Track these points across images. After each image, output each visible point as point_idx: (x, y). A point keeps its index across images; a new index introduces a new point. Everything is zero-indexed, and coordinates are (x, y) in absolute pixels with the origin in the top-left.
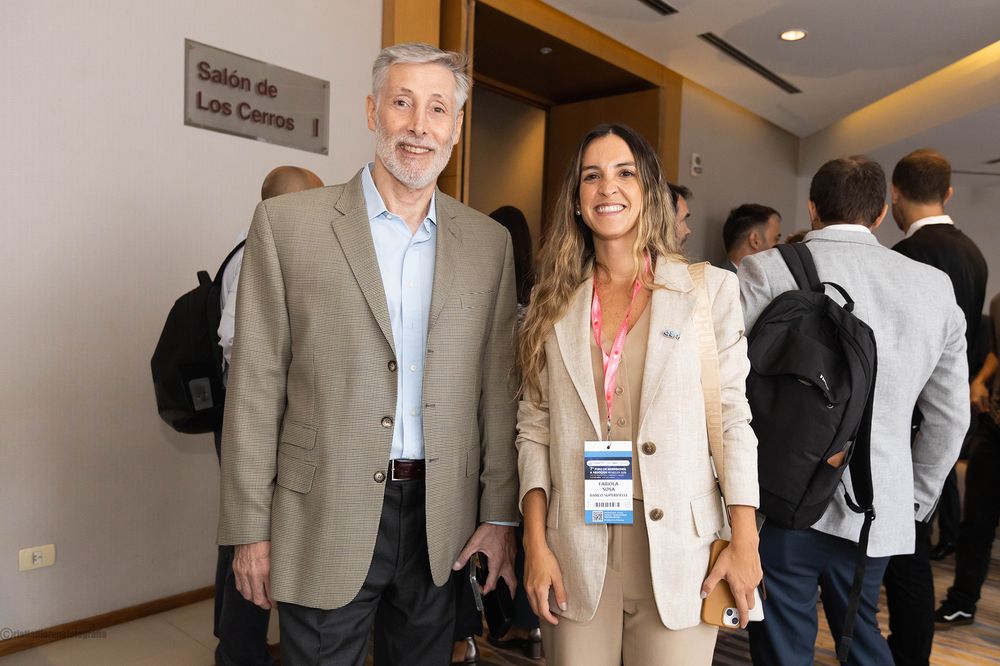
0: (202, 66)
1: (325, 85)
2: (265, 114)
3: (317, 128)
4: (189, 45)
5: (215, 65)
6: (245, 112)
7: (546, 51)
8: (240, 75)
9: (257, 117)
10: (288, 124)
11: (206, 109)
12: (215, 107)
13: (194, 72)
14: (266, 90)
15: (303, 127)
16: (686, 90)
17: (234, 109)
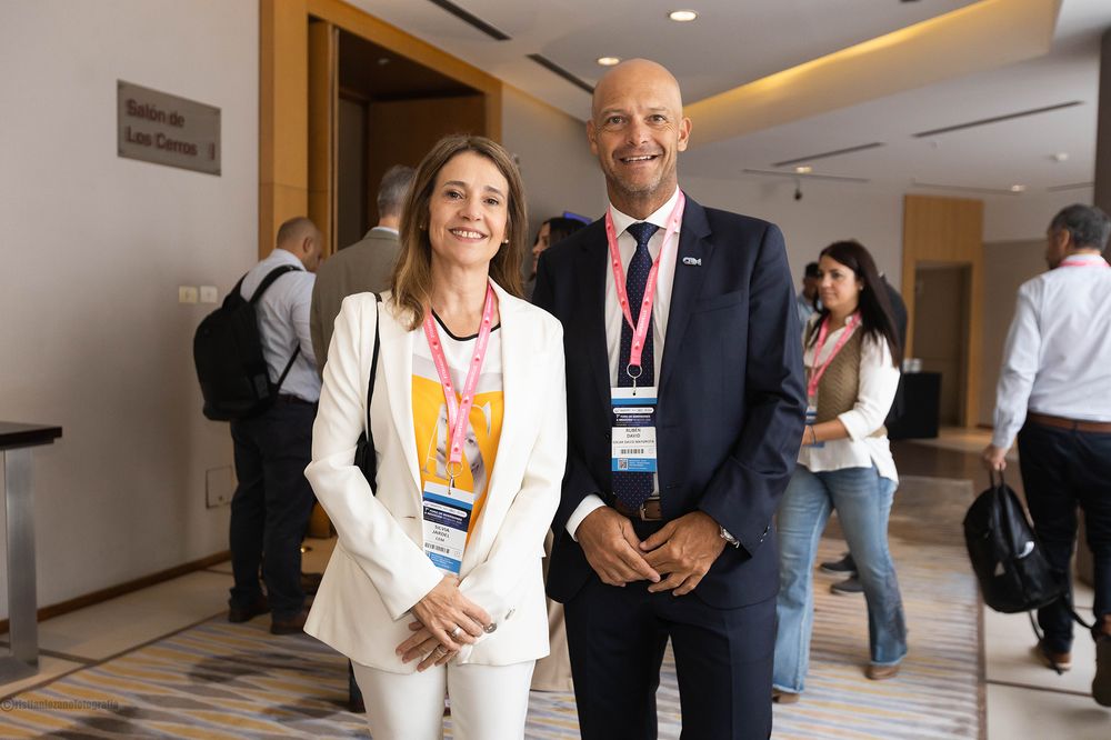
0: (130, 103)
1: (217, 112)
2: (175, 143)
3: (214, 151)
4: (121, 86)
5: (140, 102)
6: (162, 141)
7: (383, 61)
8: (158, 109)
9: (170, 145)
10: (190, 150)
11: (133, 141)
12: (140, 138)
13: (125, 109)
14: (176, 121)
15: (202, 153)
16: (506, 94)
17: (153, 140)
